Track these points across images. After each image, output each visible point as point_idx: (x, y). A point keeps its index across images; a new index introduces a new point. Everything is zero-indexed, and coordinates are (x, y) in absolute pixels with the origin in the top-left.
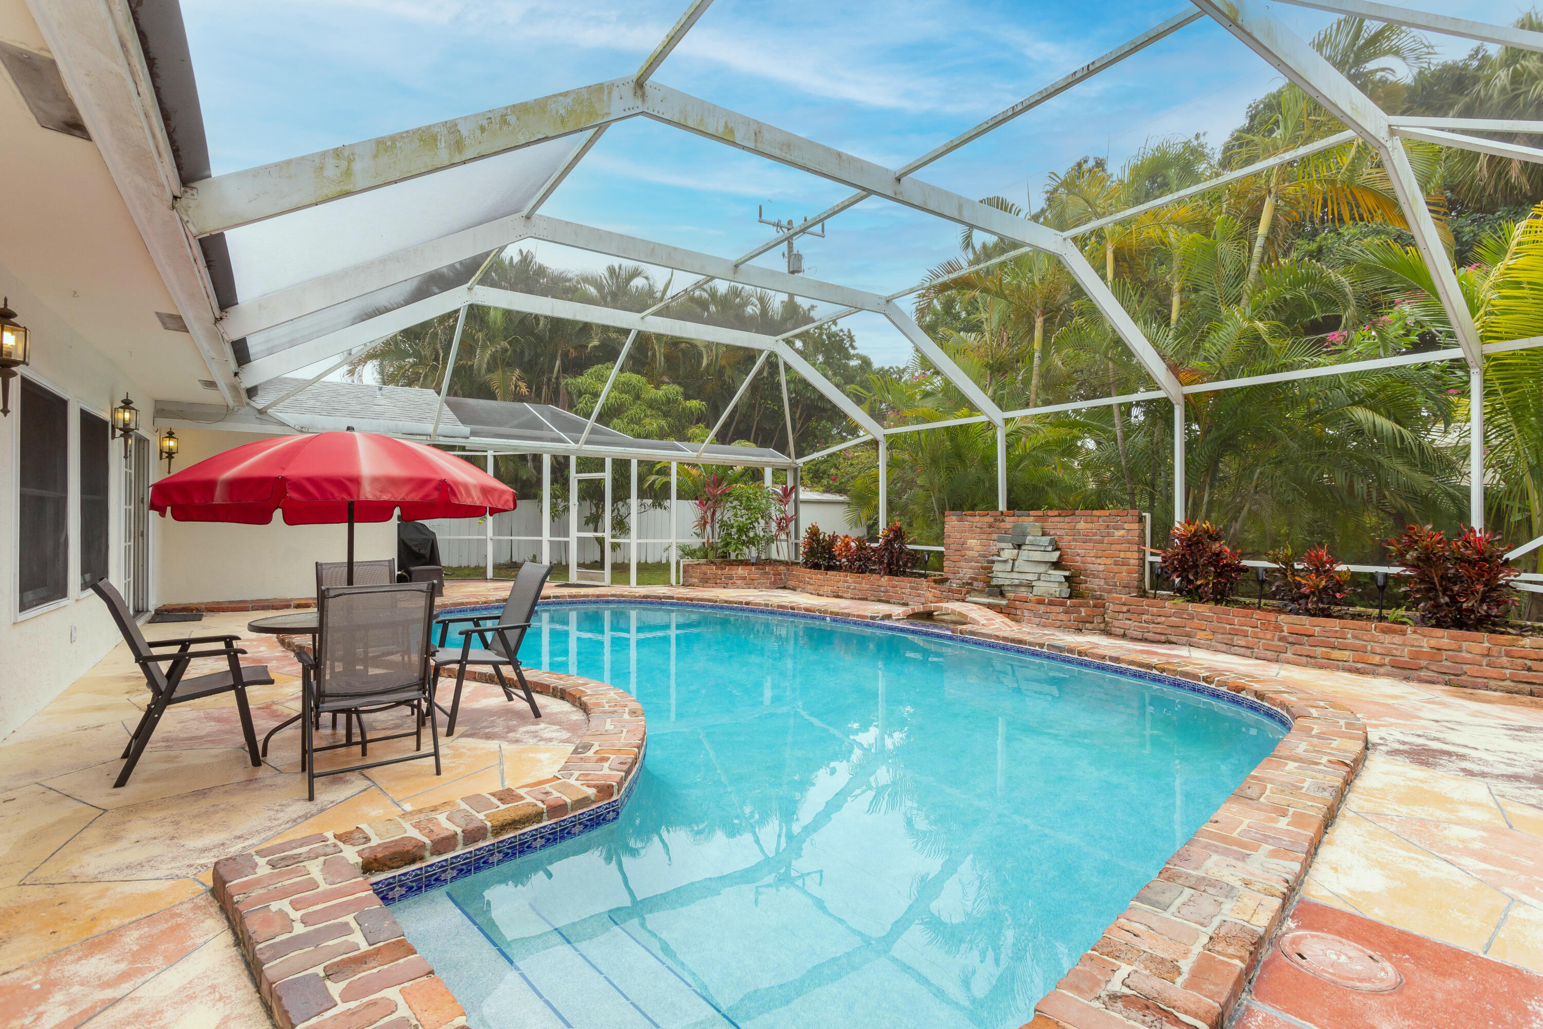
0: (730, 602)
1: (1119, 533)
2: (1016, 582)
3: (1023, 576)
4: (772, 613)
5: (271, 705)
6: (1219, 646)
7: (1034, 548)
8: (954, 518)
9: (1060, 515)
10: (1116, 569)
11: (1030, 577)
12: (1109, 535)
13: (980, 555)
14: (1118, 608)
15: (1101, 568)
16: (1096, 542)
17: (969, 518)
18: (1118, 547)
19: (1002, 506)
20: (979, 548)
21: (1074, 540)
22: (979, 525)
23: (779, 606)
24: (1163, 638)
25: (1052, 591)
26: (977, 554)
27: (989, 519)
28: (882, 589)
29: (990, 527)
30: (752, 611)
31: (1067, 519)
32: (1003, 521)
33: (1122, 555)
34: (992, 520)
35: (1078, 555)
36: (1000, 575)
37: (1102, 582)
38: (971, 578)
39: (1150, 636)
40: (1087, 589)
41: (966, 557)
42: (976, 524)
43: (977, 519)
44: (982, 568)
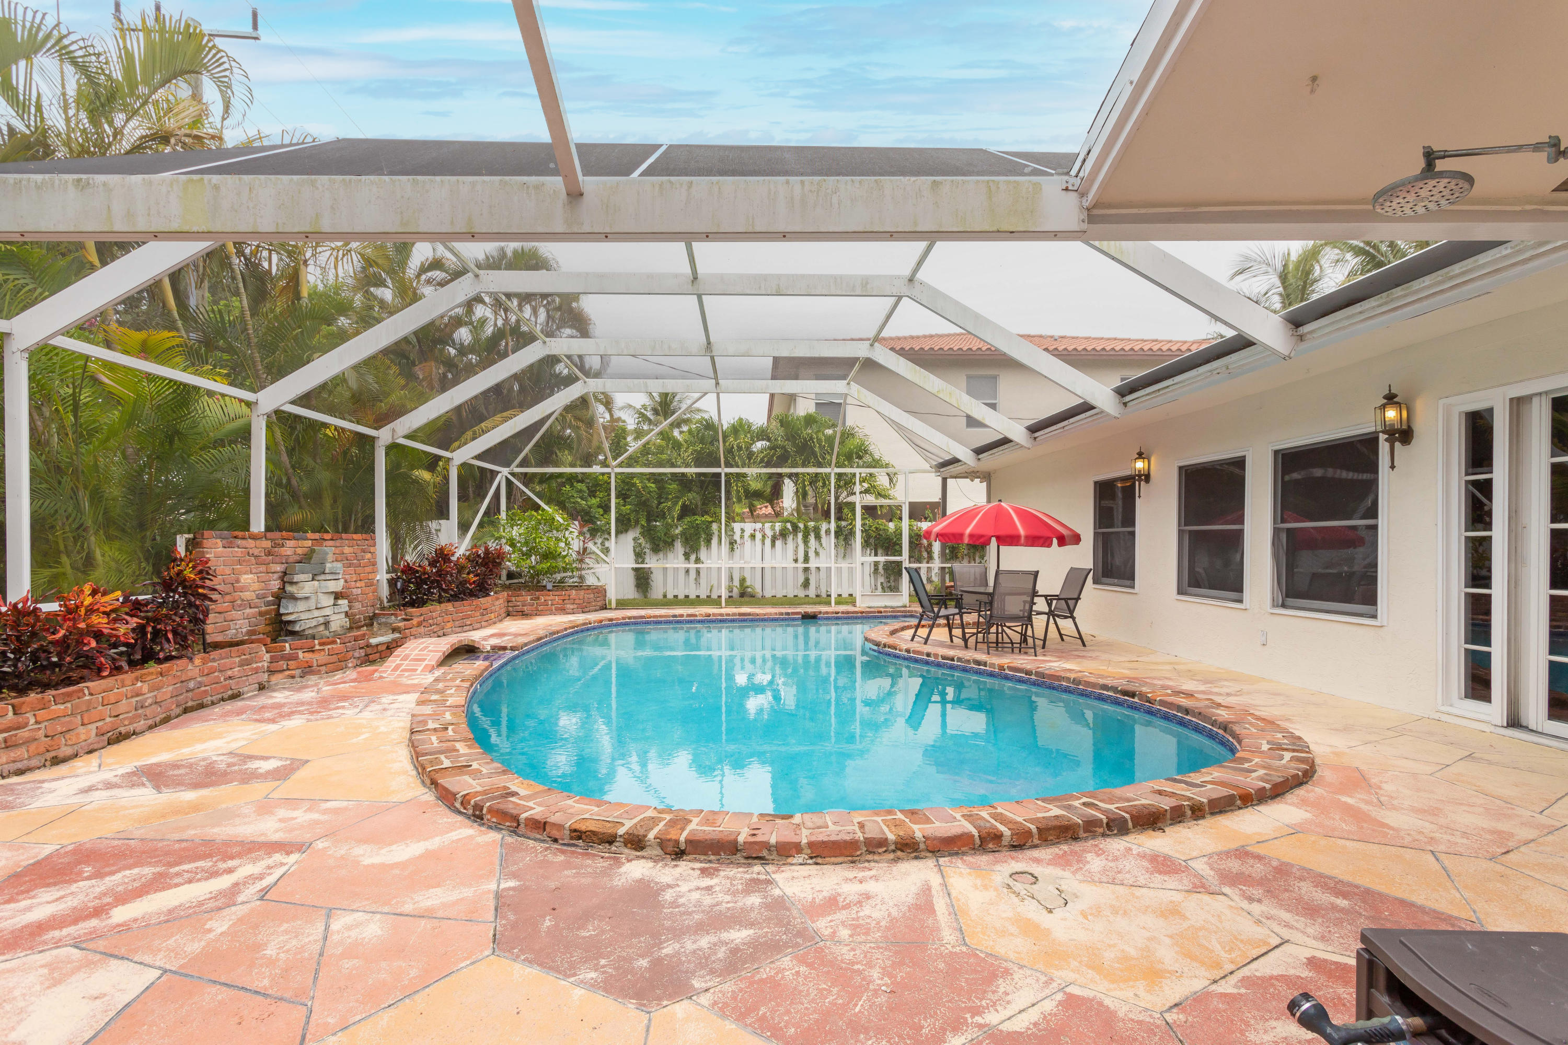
1: (367, 556)
7: (328, 577)
10: (367, 590)
11: (327, 612)
12: (363, 558)
15: (359, 591)
16: (355, 566)
18: (368, 569)
19: (258, 522)
20: (256, 586)
22: (256, 552)
26: (254, 595)
28: (191, 685)
29: (269, 553)
32: (285, 545)
33: (370, 576)
35: (349, 581)
37: (360, 606)
38: (248, 633)
40: (352, 614)
41: (239, 602)
42: (251, 551)
43: (251, 543)
44: (260, 614)
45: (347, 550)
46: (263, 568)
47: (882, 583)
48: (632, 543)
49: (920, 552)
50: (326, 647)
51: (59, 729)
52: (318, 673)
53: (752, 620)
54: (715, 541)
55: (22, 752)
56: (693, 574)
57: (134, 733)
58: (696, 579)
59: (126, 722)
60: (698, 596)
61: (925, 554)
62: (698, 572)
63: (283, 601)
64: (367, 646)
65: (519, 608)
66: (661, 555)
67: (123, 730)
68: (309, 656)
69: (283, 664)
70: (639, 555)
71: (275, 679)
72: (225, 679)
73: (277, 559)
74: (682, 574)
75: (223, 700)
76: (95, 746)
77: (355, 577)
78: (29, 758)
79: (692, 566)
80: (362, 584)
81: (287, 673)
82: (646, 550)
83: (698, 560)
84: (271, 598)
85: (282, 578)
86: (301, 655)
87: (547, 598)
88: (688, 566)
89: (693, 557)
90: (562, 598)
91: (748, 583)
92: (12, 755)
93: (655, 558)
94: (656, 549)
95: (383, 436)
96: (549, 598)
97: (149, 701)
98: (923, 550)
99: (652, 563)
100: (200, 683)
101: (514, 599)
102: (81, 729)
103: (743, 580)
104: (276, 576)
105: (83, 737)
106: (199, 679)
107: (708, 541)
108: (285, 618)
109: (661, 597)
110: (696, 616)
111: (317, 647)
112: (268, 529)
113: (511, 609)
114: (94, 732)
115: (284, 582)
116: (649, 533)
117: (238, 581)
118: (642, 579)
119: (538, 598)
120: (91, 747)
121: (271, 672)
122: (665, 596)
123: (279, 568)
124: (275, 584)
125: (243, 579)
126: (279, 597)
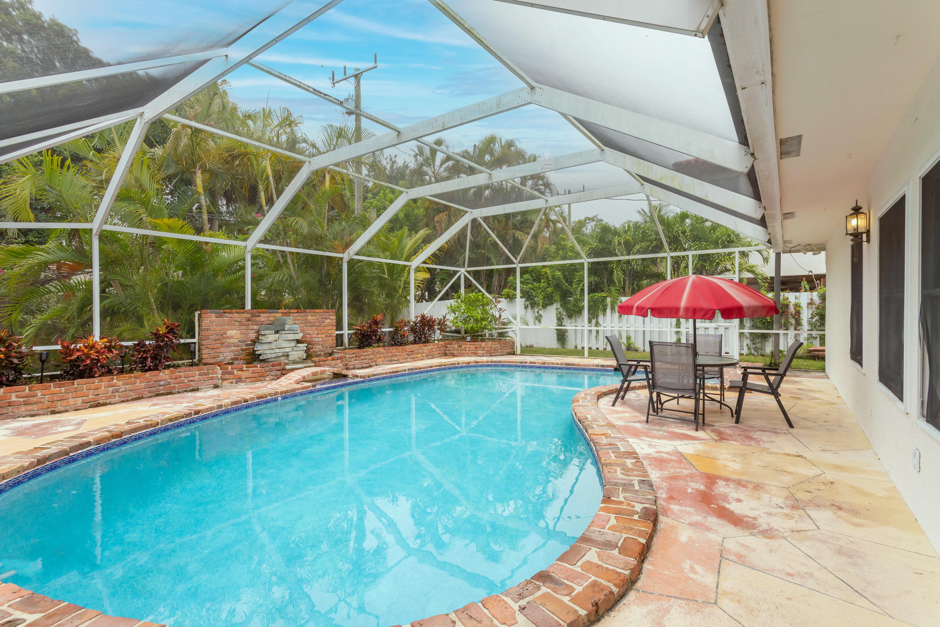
0: (176, 418)
1: (327, 321)
2: (280, 354)
3: (283, 350)
4: (227, 412)
5: (719, 440)
6: (387, 362)
7: (289, 332)
8: (213, 315)
9: (298, 312)
10: (327, 339)
11: (287, 350)
12: (323, 322)
13: (240, 341)
14: (351, 356)
15: (320, 339)
16: (317, 326)
17: (227, 315)
18: (328, 328)
19: (248, 306)
20: (239, 336)
21: (306, 326)
22: (239, 319)
23: (233, 403)
24: (368, 365)
25: (301, 356)
26: (237, 341)
27: (242, 315)
28: (162, 383)
29: (249, 320)
30: (205, 418)
31: (301, 314)
32: (259, 316)
33: (329, 332)
34: (246, 316)
35: (309, 334)
36: (266, 352)
37: (321, 347)
38: (232, 359)
39: (364, 365)
40: (313, 352)
41: (226, 344)
42: (235, 319)
43: (236, 315)
44: (242, 350)
45: (310, 318)
46: (245, 327)
47: (747, 345)
48: (555, 312)
49: (787, 318)
50: (250, 369)
51: (56, 399)
52: (245, 382)
53: (575, 369)
54: (609, 311)
55: (35, 407)
56: (594, 334)
57: (110, 404)
58: (596, 337)
59: (104, 398)
60: (597, 349)
61: (793, 321)
62: (597, 332)
63: (257, 344)
64: (283, 370)
65: (451, 352)
66: (573, 320)
67: (101, 402)
68: (240, 373)
69: (227, 376)
70: (560, 320)
71: (225, 383)
72: (189, 381)
73: (254, 323)
74: (586, 334)
75: (186, 391)
76: (80, 408)
77: (316, 332)
78: (38, 410)
79: (594, 328)
80: (324, 335)
81: (230, 380)
82: (564, 317)
83: (597, 324)
84: (250, 342)
85: (258, 332)
86: (235, 372)
87: (466, 346)
88: (590, 328)
89: (594, 321)
90: (475, 346)
91: (633, 340)
92: (28, 408)
93: (569, 321)
94: (570, 316)
95: (346, 256)
96: (467, 346)
97: (123, 389)
98: (790, 317)
99: (569, 326)
100: (169, 382)
101: (449, 346)
102: (72, 400)
103: (628, 338)
104: (253, 331)
105: (72, 403)
106: (169, 381)
107: (605, 310)
108: (257, 353)
109: (573, 348)
110: (535, 363)
111: (245, 369)
112: (252, 308)
113: (447, 352)
114: (80, 401)
115: (259, 335)
116: (564, 303)
117: (225, 333)
118: (561, 336)
119: (461, 346)
120: (77, 408)
121: (223, 380)
122: (576, 347)
123: (255, 327)
124: (253, 336)
125: (229, 333)
126: (254, 342)
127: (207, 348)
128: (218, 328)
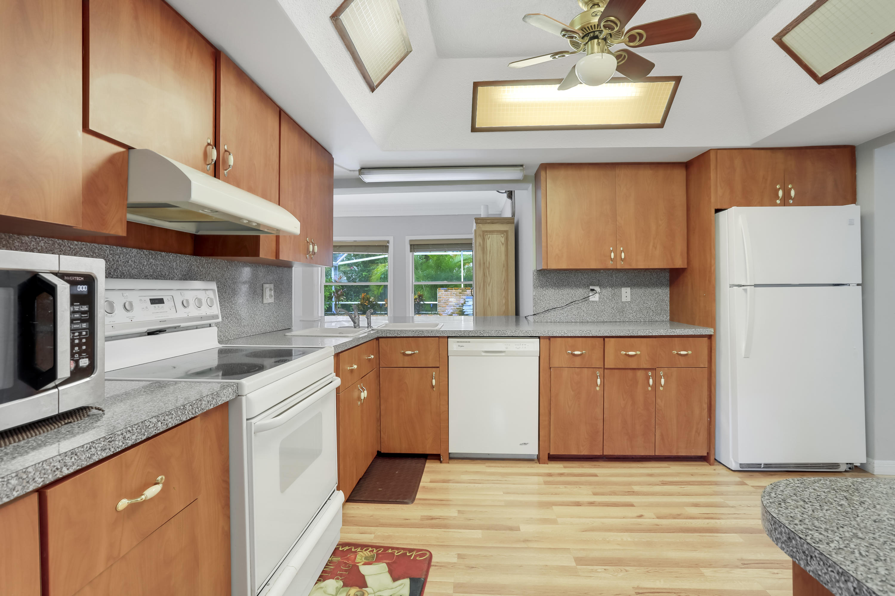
8: (443, 290)
13: (455, 304)
17: (450, 290)
20: (455, 301)
22: (455, 293)
26: (454, 304)
27: (459, 291)
29: (460, 293)
32: (466, 291)
34: (461, 291)
36: (468, 310)
38: (452, 313)
41: (449, 305)
42: (453, 293)
43: (454, 290)
44: (457, 309)
46: (458, 297)
73: (463, 295)
84: (461, 305)
104: (463, 299)
115: (465, 301)
117: (448, 300)
123: (464, 297)
124: (462, 302)
125: (450, 300)
126: (463, 305)
127: (440, 306)
128: (445, 297)
